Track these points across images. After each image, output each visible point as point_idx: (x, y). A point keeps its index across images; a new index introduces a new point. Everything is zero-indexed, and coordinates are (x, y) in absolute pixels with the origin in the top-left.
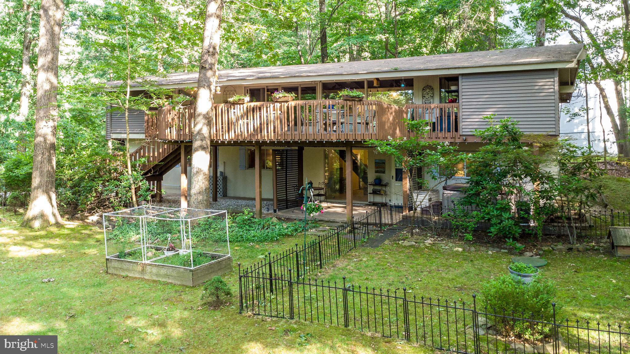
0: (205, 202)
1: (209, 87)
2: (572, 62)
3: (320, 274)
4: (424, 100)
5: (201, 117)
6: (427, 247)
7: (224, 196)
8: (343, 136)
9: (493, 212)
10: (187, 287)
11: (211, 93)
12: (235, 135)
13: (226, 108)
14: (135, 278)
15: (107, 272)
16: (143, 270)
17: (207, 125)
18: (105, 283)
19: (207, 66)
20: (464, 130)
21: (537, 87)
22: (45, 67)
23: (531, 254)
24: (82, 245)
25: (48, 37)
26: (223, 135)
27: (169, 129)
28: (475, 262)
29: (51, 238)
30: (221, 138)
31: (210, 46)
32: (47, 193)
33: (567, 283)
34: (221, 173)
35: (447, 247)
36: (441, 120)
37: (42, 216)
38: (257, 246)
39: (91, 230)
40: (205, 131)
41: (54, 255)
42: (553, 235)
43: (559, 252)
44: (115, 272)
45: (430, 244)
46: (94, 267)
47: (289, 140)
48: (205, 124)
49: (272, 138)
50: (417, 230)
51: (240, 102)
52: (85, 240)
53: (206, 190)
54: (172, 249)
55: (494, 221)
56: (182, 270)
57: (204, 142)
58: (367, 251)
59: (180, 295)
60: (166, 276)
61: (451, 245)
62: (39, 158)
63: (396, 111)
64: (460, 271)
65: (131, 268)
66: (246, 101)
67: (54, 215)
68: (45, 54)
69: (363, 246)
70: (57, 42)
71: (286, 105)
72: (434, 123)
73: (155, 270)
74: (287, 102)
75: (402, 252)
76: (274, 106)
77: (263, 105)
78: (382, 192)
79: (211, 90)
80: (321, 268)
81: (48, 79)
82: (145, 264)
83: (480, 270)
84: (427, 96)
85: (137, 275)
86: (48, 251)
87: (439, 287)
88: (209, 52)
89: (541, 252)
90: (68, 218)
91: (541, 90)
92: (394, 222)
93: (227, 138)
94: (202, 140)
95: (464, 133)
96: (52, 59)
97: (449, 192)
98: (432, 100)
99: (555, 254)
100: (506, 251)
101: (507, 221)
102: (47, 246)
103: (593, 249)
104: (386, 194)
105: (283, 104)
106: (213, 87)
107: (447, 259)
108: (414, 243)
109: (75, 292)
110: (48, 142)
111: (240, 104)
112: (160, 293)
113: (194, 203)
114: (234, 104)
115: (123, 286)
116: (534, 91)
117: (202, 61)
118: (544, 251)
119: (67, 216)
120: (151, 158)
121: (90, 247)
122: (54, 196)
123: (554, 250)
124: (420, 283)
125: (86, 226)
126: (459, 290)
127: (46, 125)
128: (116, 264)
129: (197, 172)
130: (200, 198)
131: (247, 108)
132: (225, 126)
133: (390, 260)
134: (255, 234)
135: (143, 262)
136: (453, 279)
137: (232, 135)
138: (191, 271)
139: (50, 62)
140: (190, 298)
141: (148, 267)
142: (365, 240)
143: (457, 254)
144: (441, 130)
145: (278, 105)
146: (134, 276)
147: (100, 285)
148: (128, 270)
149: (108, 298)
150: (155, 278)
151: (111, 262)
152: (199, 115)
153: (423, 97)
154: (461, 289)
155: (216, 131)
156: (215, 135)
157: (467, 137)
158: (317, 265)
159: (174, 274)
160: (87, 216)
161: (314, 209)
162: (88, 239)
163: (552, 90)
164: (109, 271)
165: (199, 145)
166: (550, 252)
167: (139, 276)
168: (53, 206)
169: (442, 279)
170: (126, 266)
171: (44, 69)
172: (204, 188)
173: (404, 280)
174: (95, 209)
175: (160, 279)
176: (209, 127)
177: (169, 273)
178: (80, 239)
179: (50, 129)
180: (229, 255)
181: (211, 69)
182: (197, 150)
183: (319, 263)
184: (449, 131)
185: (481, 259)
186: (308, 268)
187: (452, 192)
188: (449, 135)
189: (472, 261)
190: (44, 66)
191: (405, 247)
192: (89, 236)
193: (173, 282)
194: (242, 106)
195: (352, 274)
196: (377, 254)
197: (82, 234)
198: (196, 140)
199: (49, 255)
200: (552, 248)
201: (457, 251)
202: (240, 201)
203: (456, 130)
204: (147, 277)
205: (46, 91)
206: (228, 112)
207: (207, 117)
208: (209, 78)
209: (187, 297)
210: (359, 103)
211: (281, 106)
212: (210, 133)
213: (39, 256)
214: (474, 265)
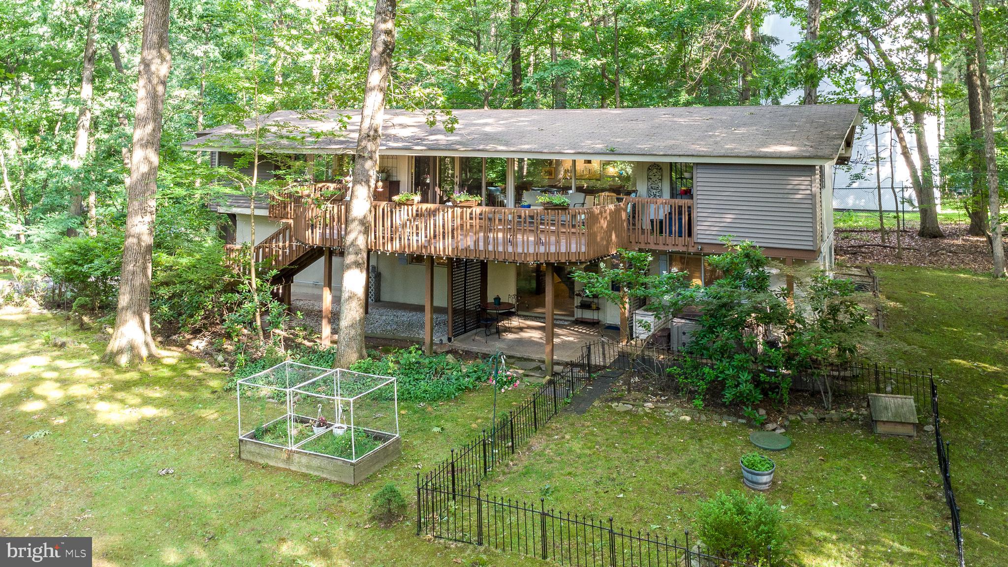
0: (358, 337)
1: (367, 182)
2: (833, 159)
3: (511, 463)
4: (650, 183)
5: (357, 223)
6: (646, 414)
7: (376, 301)
8: (542, 257)
9: (729, 370)
10: (346, 485)
11: (369, 190)
12: (400, 245)
13: (389, 209)
14: (278, 469)
15: (239, 457)
16: (289, 458)
17: (364, 234)
18: (241, 480)
19: (366, 155)
20: (699, 236)
21: (790, 187)
22: (144, 142)
23: (775, 426)
24: (193, 399)
25: (149, 100)
26: (384, 243)
27: (310, 230)
28: (705, 442)
29: (148, 385)
30: (381, 248)
31: (370, 128)
32: (139, 315)
33: (809, 479)
34: (374, 267)
35: (671, 414)
36: (670, 219)
37: (132, 348)
38: (430, 409)
39: (199, 369)
40: (361, 242)
41: (160, 418)
42: (807, 391)
43: (809, 423)
44: (251, 458)
45: (650, 409)
46: (220, 446)
47: (472, 258)
48: (360, 232)
49: (450, 254)
50: (637, 379)
51: (408, 203)
52: (196, 390)
53: (360, 320)
54: (322, 424)
55: (729, 383)
56: (340, 463)
57: (360, 256)
58: (570, 421)
59: (340, 501)
60: (319, 468)
61: (676, 410)
62: (130, 267)
63: (611, 213)
64: (685, 459)
65: (273, 454)
66: (416, 202)
67: (147, 345)
68: (144, 123)
69: (566, 410)
70: (160, 106)
71: (469, 211)
72: (661, 222)
73: (304, 460)
74: (470, 207)
75: (615, 421)
76: (453, 212)
77: (439, 209)
78: (594, 306)
79: (369, 187)
80: (513, 453)
81: (146, 158)
82: (291, 451)
83: (709, 456)
84: (654, 179)
85: (281, 465)
86: (150, 412)
87: (656, 487)
88: (369, 136)
89: (787, 423)
90: (161, 342)
91: (796, 191)
92: (608, 362)
93: (390, 249)
94: (357, 254)
95: (699, 241)
96: (154, 130)
97: (679, 320)
98: (660, 184)
99: (802, 428)
100: (744, 421)
101: (744, 385)
102: (147, 401)
103: (849, 420)
104: (598, 309)
105: (465, 209)
106: (372, 183)
107: (669, 437)
108: (631, 407)
109: (204, 495)
110: (143, 244)
111: (407, 205)
112: (314, 498)
113: (344, 338)
114: (400, 204)
115: (266, 484)
116: (786, 191)
117: (360, 148)
118: (791, 422)
119: (159, 339)
120: (280, 258)
121: (206, 404)
122: (147, 317)
123: (802, 419)
124: (634, 480)
125: (191, 359)
126: (679, 493)
127: (141, 220)
128: (253, 448)
129: (350, 298)
130: (353, 332)
131: (417, 211)
132: (388, 235)
133: (599, 439)
134: (427, 388)
135: (290, 449)
136: (674, 474)
137: (397, 245)
138: (352, 464)
139: (150, 135)
140: (353, 506)
141: (296, 455)
142: (569, 401)
143: (683, 426)
144: (671, 233)
145: (459, 210)
146: (276, 465)
147: (234, 481)
148: (268, 457)
149: (249, 506)
150: (304, 470)
151: (246, 444)
152: (353, 220)
153: (649, 179)
154: (682, 491)
155: (375, 238)
156: (373, 244)
157: (703, 246)
158: (508, 447)
159: (330, 467)
160: (189, 340)
161: (506, 382)
162: (200, 388)
163: (808, 192)
164: (243, 456)
165: (353, 260)
166: (798, 423)
167: (283, 466)
168: (145, 332)
169: (661, 472)
170: (266, 451)
171: (142, 145)
172: (358, 319)
173: (615, 476)
174: (201, 331)
175: (312, 473)
176: (365, 236)
177: (323, 466)
178: (189, 389)
179: (147, 227)
180: (397, 435)
181: (371, 158)
182: (349, 267)
183: (510, 444)
184: (680, 236)
185: (712, 437)
186: (497, 451)
187: (683, 321)
188: (680, 242)
189: (700, 440)
190: (142, 139)
191: (618, 413)
192: (200, 381)
193: (328, 477)
194: (410, 207)
195: (552, 465)
196: (583, 426)
197: (189, 377)
198: (349, 254)
199: (153, 419)
200: (801, 416)
201: (684, 421)
202: (400, 313)
203: (690, 235)
204: (293, 468)
205: (143, 174)
206: (392, 212)
207: (363, 222)
208: (368, 171)
209: (349, 505)
210: (564, 212)
211: (462, 212)
212: (367, 242)
213: (140, 422)
214: (702, 447)
